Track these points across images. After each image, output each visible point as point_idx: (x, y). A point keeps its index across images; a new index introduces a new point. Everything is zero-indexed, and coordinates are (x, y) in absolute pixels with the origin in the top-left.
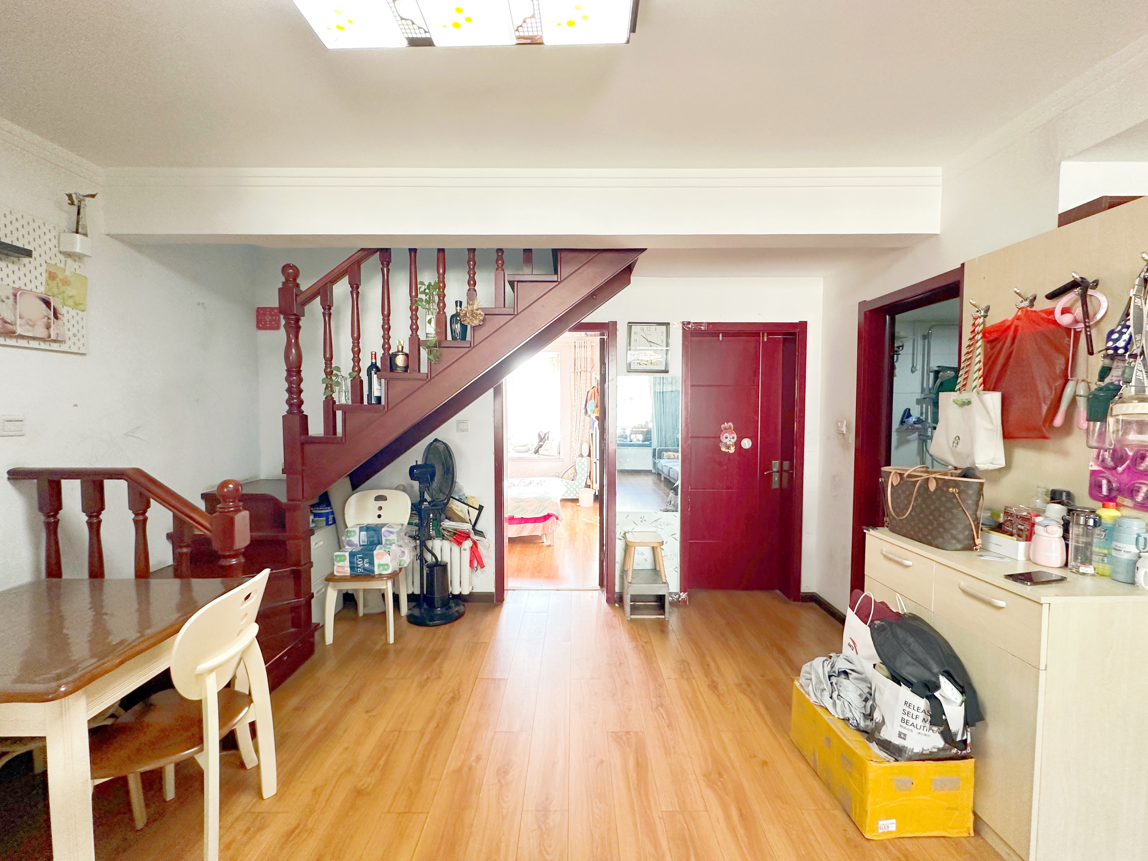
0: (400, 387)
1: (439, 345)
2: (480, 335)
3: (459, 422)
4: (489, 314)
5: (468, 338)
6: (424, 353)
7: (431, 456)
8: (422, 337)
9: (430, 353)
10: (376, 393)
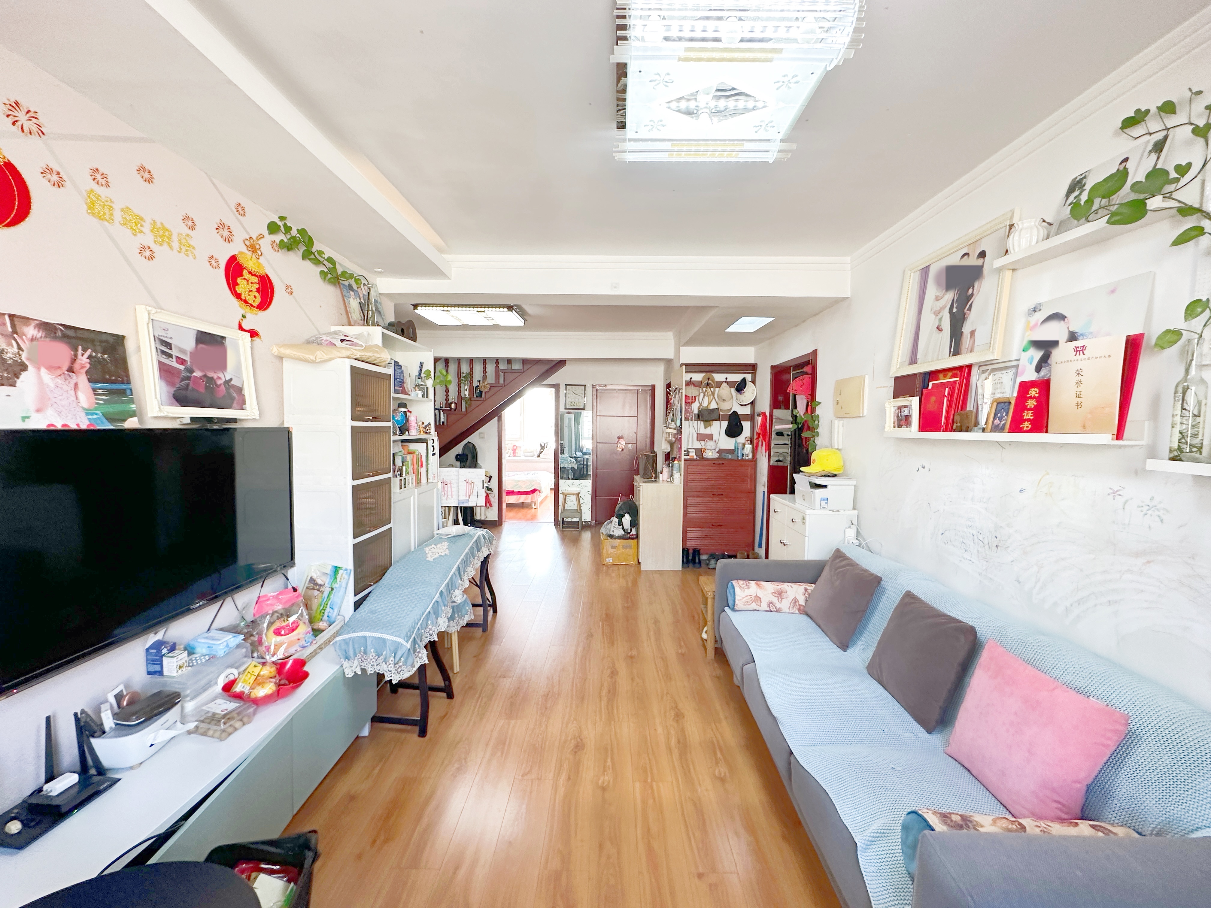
0: (453, 418)
1: (470, 399)
2: (488, 395)
3: (480, 433)
4: (492, 386)
5: (483, 397)
6: (463, 403)
7: (466, 450)
8: (463, 396)
9: (466, 403)
10: (442, 420)
